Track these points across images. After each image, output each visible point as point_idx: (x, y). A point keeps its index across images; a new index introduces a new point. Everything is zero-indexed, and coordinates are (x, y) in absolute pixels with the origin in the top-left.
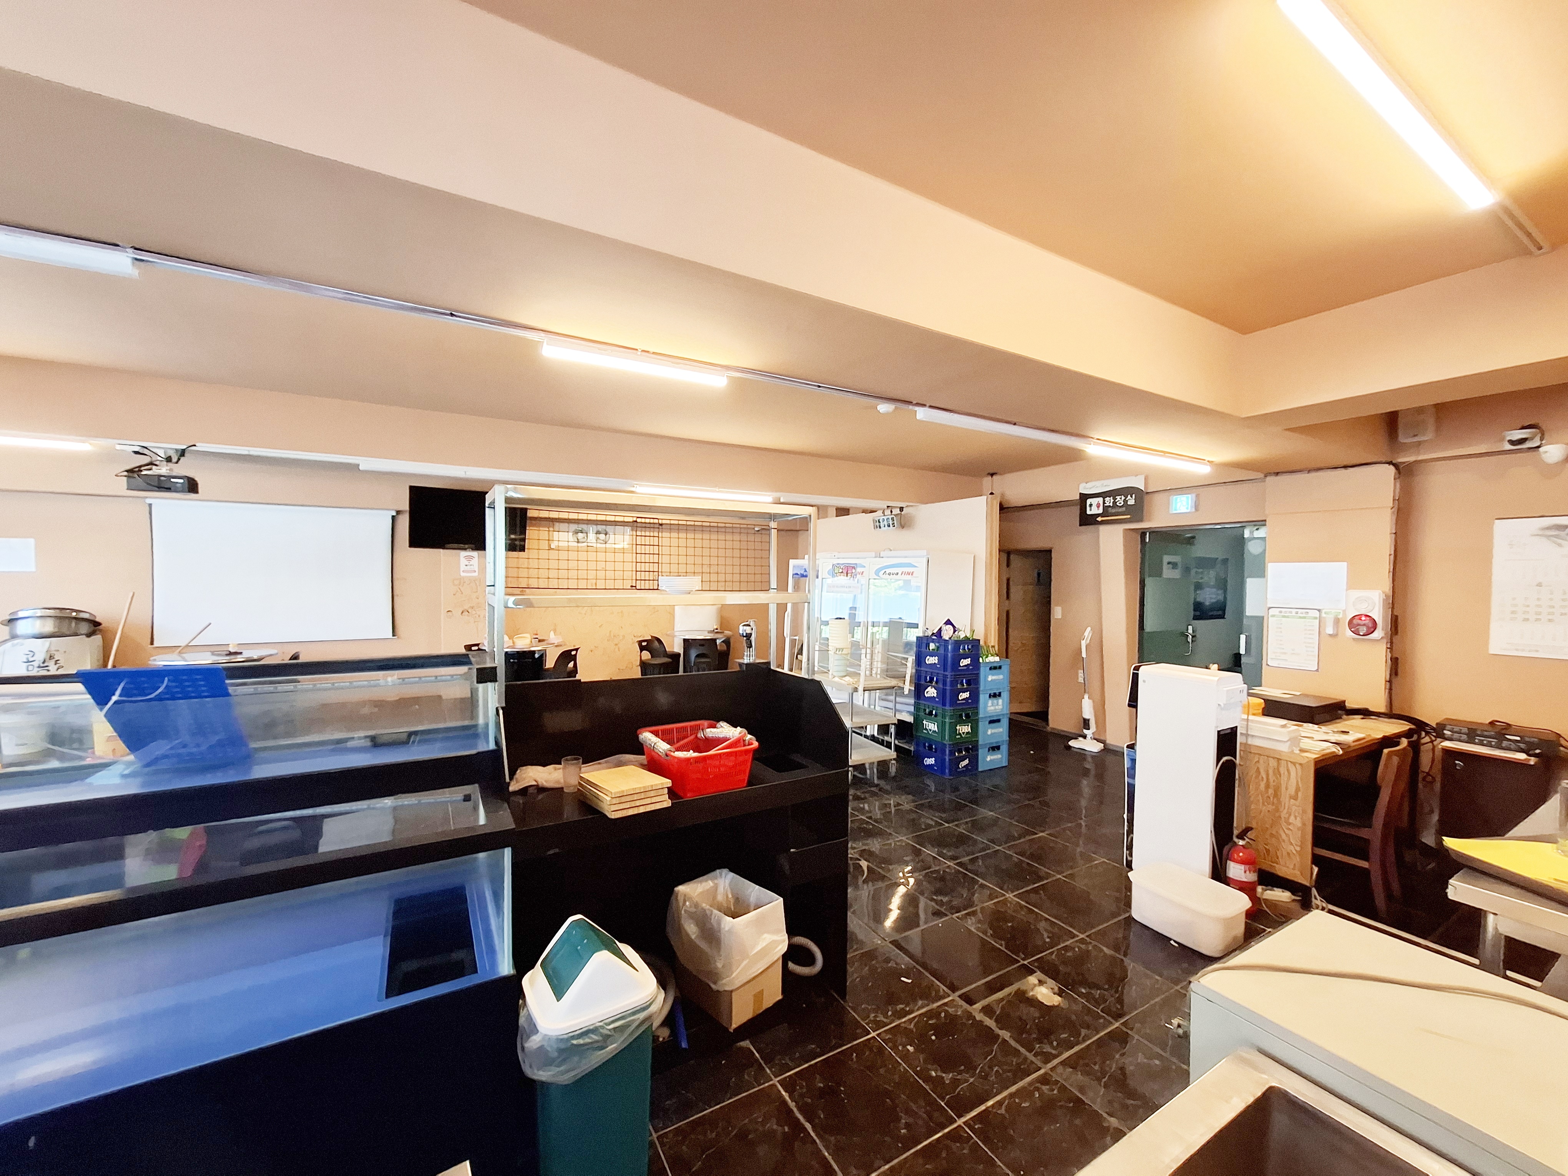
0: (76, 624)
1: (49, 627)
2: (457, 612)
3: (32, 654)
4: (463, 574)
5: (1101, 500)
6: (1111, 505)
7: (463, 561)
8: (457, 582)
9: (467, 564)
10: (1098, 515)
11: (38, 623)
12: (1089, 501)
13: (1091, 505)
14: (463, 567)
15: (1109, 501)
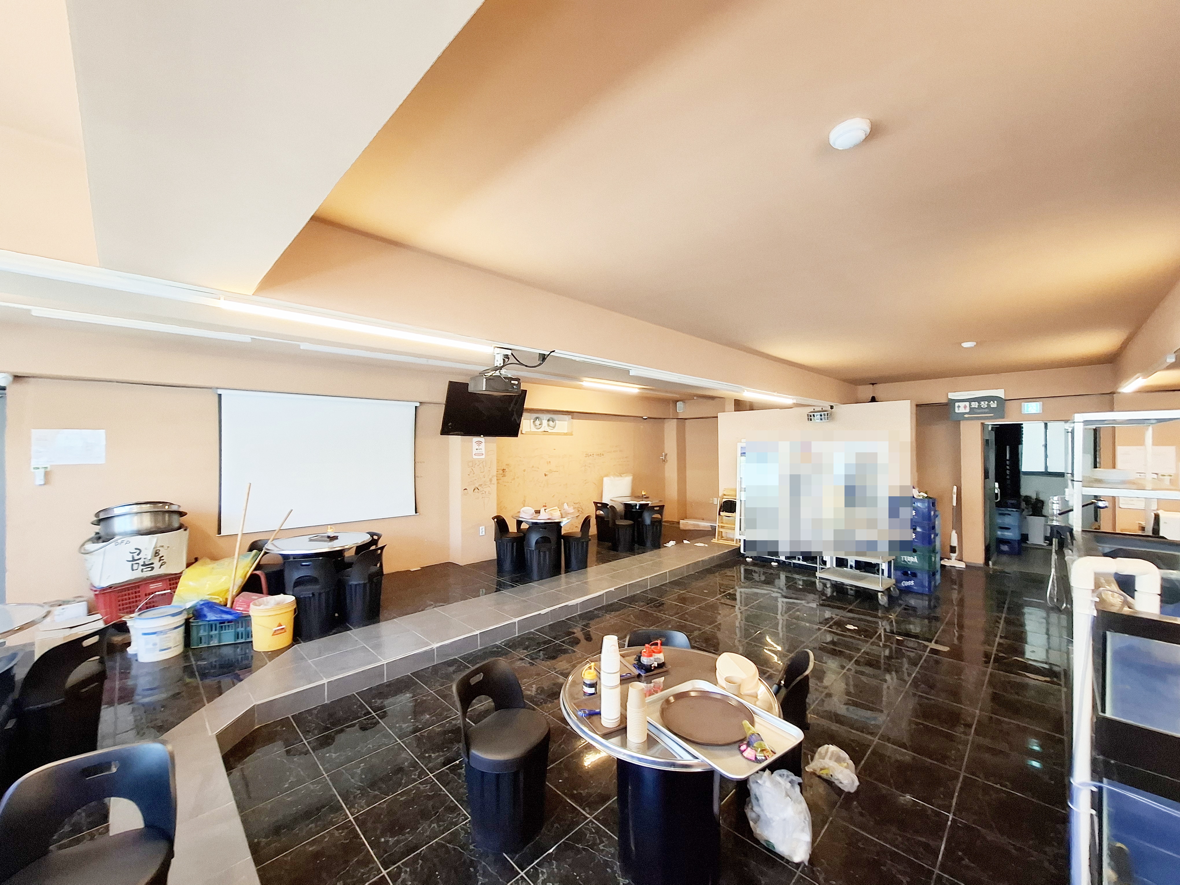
0: (169, 516)
1: (147, 522)
2: (470, 490)
3: (138, 551)
4: (475, 457)
5: (967, 404)
6: (977, 407)
7: (475, 446)
8: (471, 464)
9: (478, 448)
10: (966, 413)
11: (136, 518)
12: (957, 404)
13: (959, 407)
14: (475, 451)
15: (975, 405)
